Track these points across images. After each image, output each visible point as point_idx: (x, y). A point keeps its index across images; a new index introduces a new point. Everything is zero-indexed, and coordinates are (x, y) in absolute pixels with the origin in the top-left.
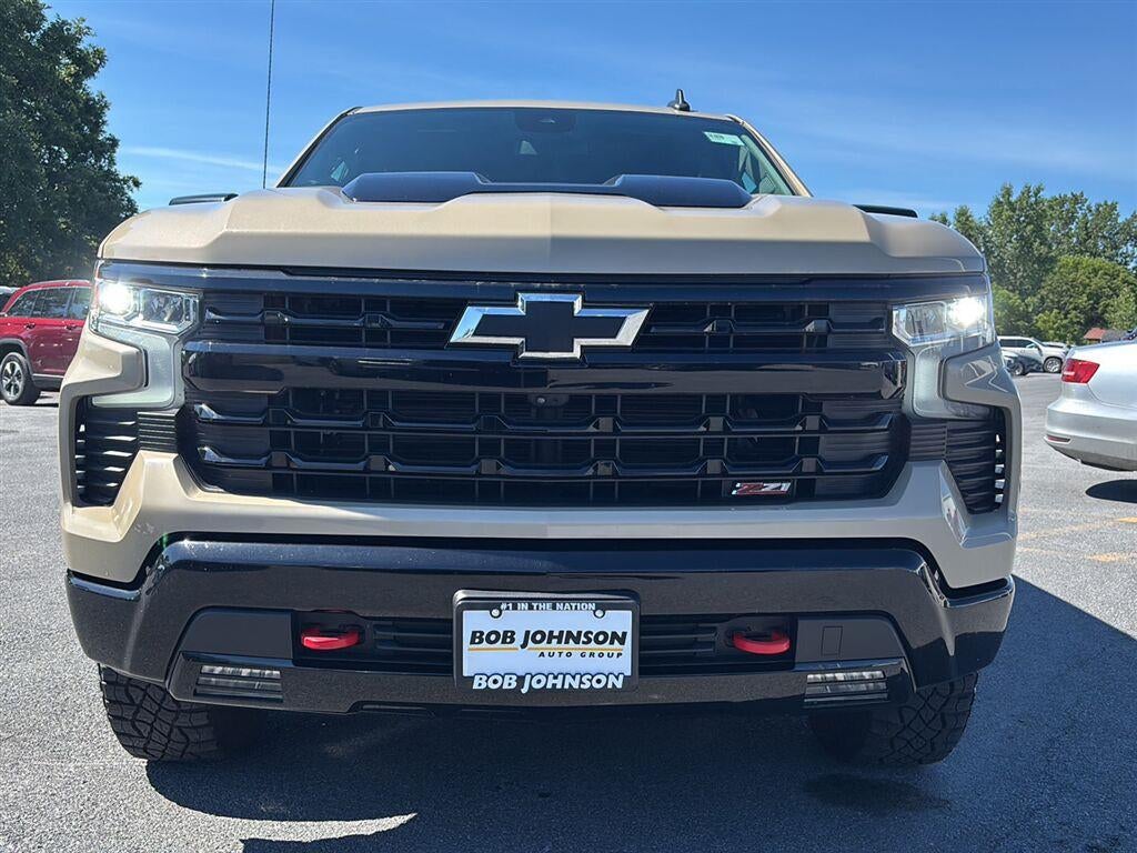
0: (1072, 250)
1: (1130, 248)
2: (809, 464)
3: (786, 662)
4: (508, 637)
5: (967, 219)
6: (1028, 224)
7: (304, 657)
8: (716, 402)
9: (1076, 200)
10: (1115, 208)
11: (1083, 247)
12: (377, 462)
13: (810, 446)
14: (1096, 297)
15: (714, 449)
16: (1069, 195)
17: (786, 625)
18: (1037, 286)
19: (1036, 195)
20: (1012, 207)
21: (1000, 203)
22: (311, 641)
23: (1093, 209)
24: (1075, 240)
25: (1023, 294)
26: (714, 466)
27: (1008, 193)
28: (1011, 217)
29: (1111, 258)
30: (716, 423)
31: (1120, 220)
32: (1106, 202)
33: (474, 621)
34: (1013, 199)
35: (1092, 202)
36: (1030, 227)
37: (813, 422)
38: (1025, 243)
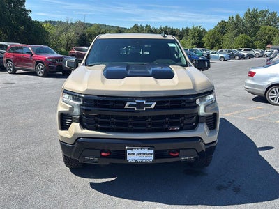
0: (265, 25)
2: (182, 125)
3: (178, 156)
4: (134, 154)
5: (238, 17)
6: (254, 18)
7: (102, 157)
8: (167, 116)
9: (267, 11)
10: (276, 13)
11: (268, 24)
12: (113, 126)
13: (183, 122)
14: (270, 37)
15: (167, 123)
16: (265, 10)
17: (178, 151)
18: (255, 34)
19: (256, 11)
20: (250, 14)
21: (247, 13)
22: (103, 154)
24: (265, 22)
25: (252, 37)
26: (167, 126)
27: (249, 10)
28: (249, 17)
29: (274, 26)
30: (167, 119)
31: (277, 16)
32: (274, 12)
33: (128, 152)
34: (250, 12)
35: (270, 12)
37: (183, 118)
38: (253, 23)
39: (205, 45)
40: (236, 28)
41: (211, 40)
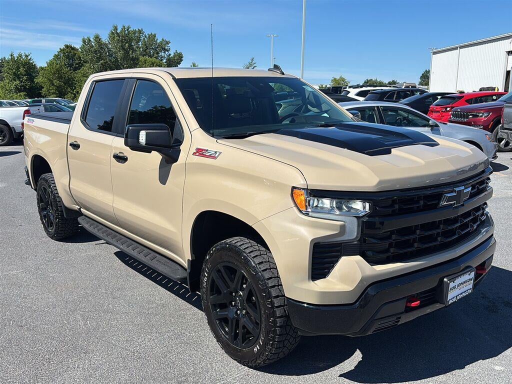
0: (141, 54)
1: (163, 53)
5: (100, 40)
6: (126, 43)
9: (140, 32)
10: (155, 36)
11: (145, 53)
16: (137, 30)
19: (128, 30)
20: (118, 35)
21: (113, 33)
23: (147, 36)
24: (141, 49)
27: (116, 28)
28: (118, 40)
29: (157, 58)
31: (158, 42)
32: (152, 34)
34: (118, 31)
35: (146, 33)
36: (127, 45)
38: (126, 52)
39: (44, 91)
40: (99, 59)
41: (56, 82)
